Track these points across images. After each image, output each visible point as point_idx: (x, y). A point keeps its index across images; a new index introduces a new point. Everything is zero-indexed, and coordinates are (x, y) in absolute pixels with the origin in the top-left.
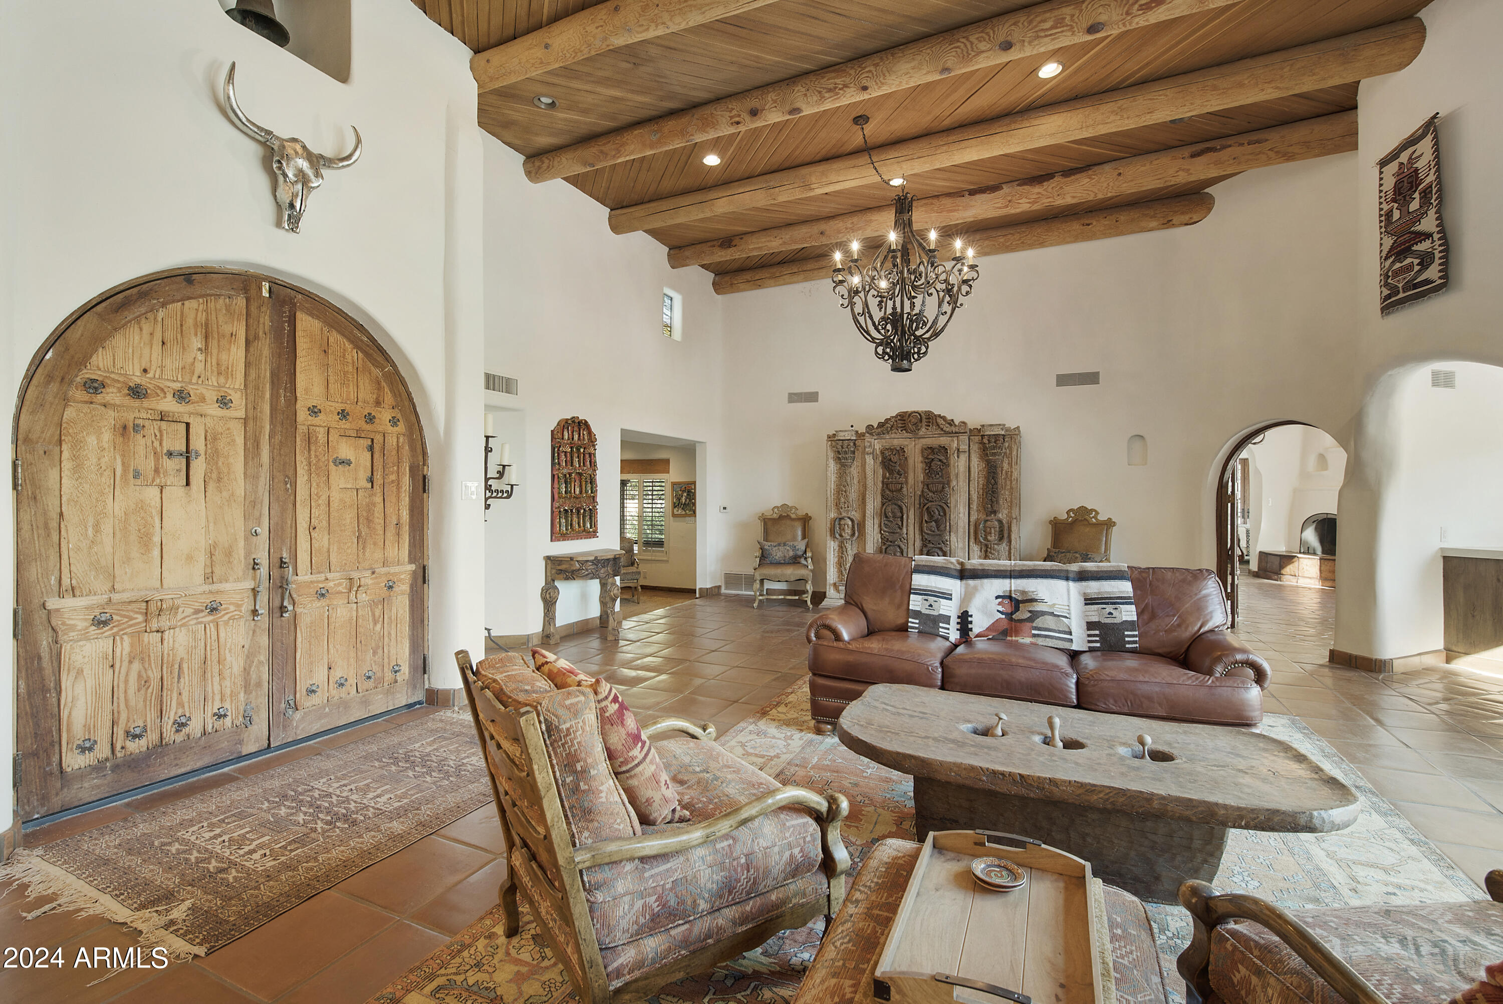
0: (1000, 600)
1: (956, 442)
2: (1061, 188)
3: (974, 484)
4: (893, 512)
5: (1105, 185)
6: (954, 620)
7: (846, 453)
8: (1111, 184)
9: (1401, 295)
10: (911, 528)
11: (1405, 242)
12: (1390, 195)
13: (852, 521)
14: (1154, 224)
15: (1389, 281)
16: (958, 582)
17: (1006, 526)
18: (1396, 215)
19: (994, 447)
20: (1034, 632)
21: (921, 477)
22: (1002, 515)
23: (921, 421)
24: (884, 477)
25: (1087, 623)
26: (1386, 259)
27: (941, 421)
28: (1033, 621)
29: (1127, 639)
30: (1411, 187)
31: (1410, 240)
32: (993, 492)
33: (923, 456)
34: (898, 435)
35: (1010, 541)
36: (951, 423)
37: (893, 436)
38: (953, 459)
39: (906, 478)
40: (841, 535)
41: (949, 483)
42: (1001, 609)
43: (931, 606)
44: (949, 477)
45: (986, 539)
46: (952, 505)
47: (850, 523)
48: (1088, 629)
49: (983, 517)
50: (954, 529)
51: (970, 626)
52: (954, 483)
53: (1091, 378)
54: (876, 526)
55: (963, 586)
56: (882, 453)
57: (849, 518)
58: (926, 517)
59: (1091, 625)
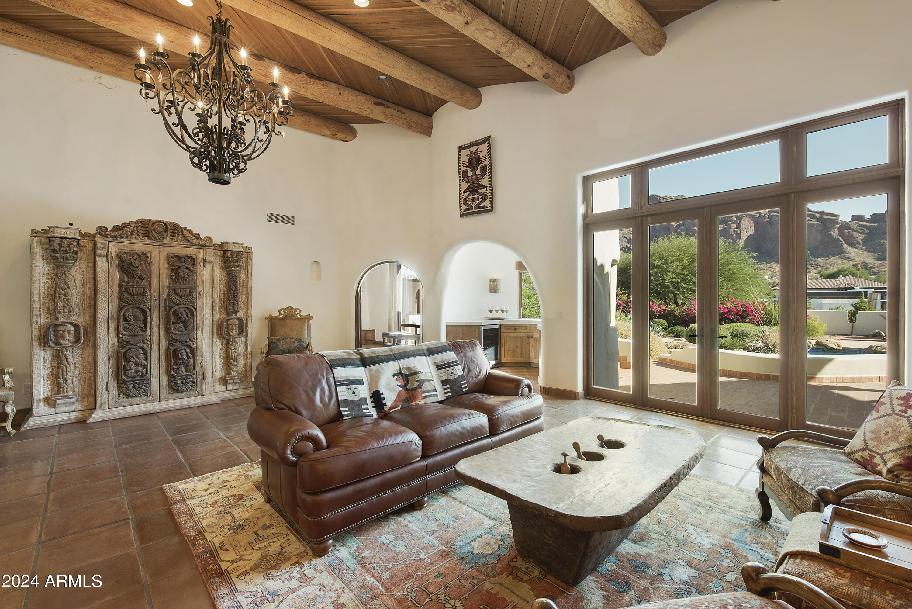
0: (396, 377)
1: (202, 253)
2: (306, 83)
3: (217, 290)
4: (134, 315)
5: (332, 96)
6: (369, 400)
7: (66, 252)
8: (335, 97)
9: (474, 210)
10: (155, 330)
11: (475, 187)
12: (466, 164)
13: (75, 326)
14: (328, 133)
15: (468, 202)
16: (362, 369)
17: (245, 322)
18: (470, 174)
19: (236, 261)
20: (424, 395)
21: (166, 282)
22: (241, 314)
23: (166, 230)
24: (121, 280)
25: (442, 381)
26: (464, 192)
27: (187, 234)
28: (421, 388)
29: (463, 386)
30: (477, 164)
31: (477, 187)
32: (234, 297)
33: (168, 263)
34: (139, 241)
35: (247, 335)
36: (197, 236)
37: (133, 240)
38: (199, 268)
39: (150, 283)
40: (57, 343)
41: (196, 287)
42: (399, 384)
43: (354, 393)
44: (196, 283)
45: (228, 334)
46: (198, 308)
47: (72, 329)
48: (443, 385)
49: (224, 316)
50: (201, 328)
51: (384, 402)
52: (200, 288)
53: (289, 220)
54: (112, 331)
55: (367, 371)
56: (118, 255)
57: (72, 324)
58: (172, 319)
59: (444, 383)
